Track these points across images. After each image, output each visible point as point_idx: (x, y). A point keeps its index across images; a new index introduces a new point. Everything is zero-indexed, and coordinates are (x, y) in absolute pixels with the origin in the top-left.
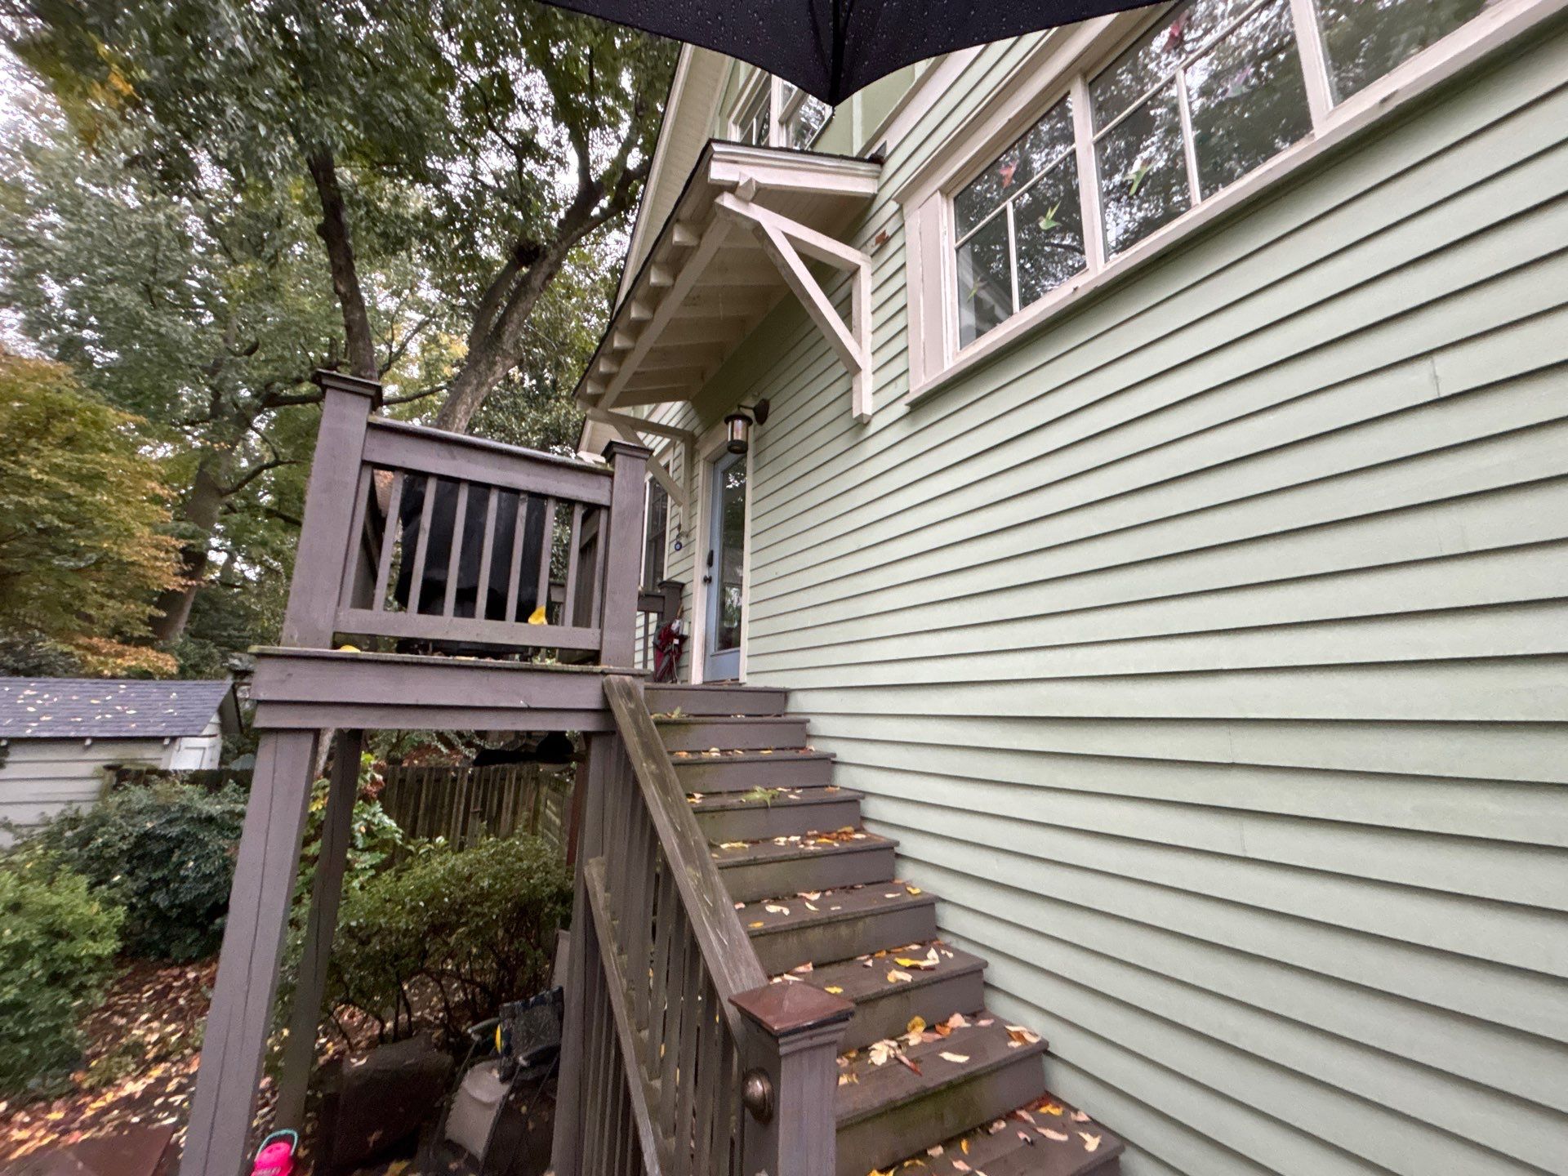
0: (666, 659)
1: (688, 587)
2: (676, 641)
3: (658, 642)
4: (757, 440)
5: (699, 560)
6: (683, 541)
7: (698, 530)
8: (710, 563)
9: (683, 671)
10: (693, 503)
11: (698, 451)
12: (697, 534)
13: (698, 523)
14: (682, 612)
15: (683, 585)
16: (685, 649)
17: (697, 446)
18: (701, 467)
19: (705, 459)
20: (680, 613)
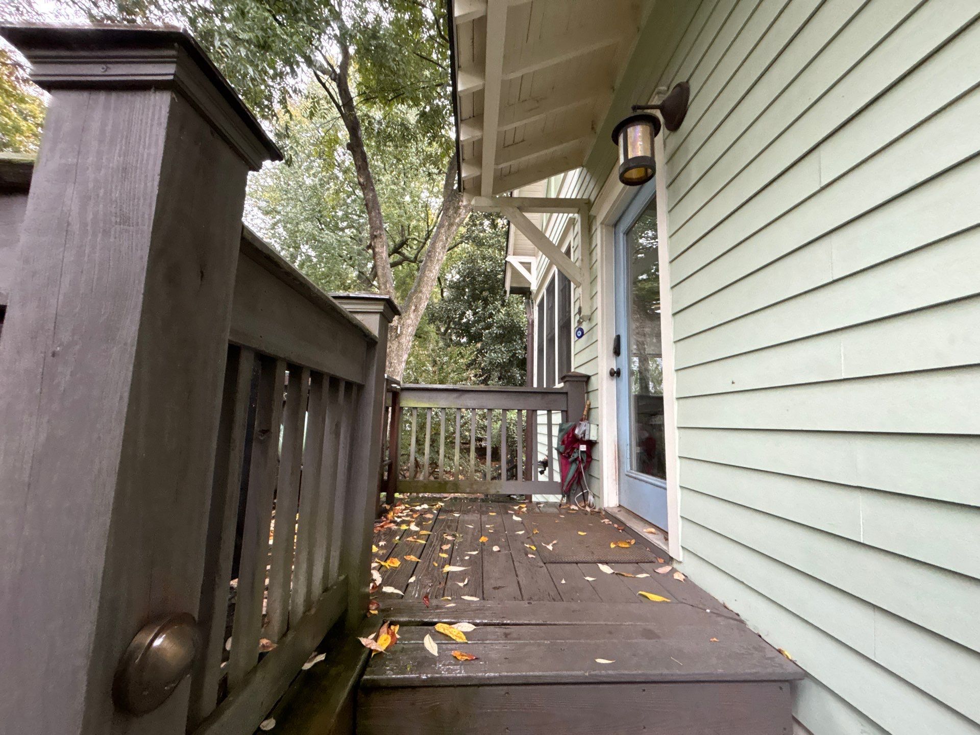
0: (573, 468)
1: (593, 379)
2: (583, 448)
3: (562, 449)
4: (670, 159)
5: (604, 348)
6: (585, 326)
7: (599, 312)
8: (617, 352)
9: (595, 483)
10: (593, 281)
11: (595, 217)
12: (598, 317)
13: (599, 305)
14: (590, 409)
15: (588, 378)
16: (595, 456)
17: (592, 212)
18: (599, 233)
19: (602, 223)
20: (586, 413)
